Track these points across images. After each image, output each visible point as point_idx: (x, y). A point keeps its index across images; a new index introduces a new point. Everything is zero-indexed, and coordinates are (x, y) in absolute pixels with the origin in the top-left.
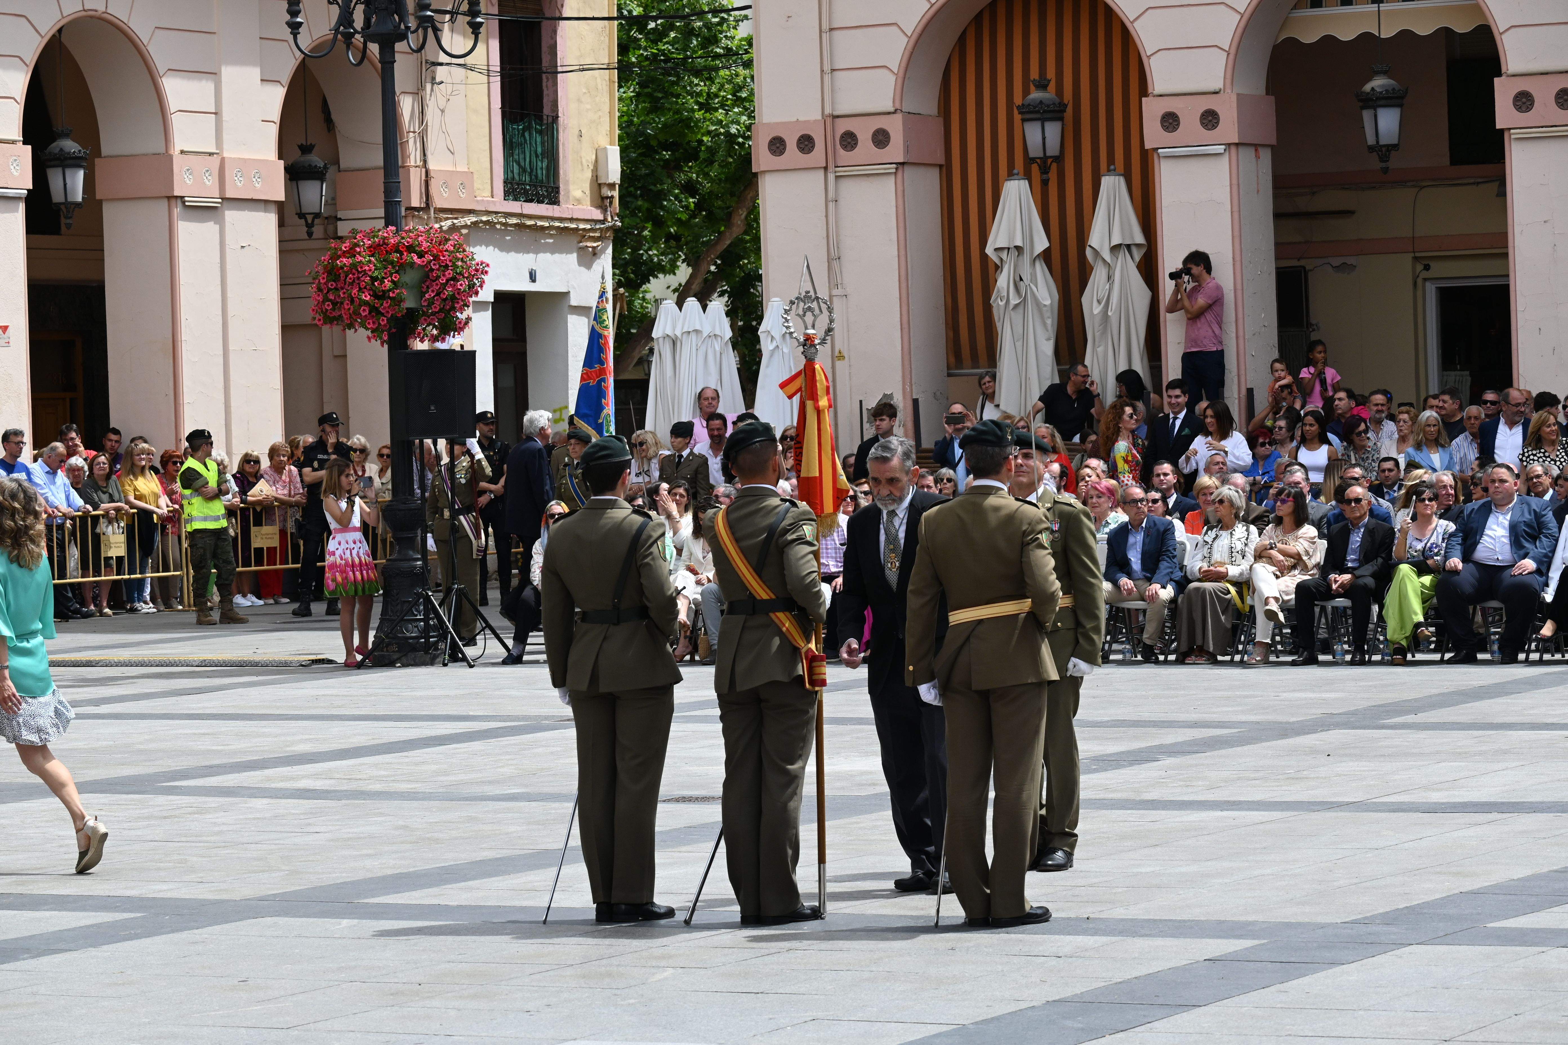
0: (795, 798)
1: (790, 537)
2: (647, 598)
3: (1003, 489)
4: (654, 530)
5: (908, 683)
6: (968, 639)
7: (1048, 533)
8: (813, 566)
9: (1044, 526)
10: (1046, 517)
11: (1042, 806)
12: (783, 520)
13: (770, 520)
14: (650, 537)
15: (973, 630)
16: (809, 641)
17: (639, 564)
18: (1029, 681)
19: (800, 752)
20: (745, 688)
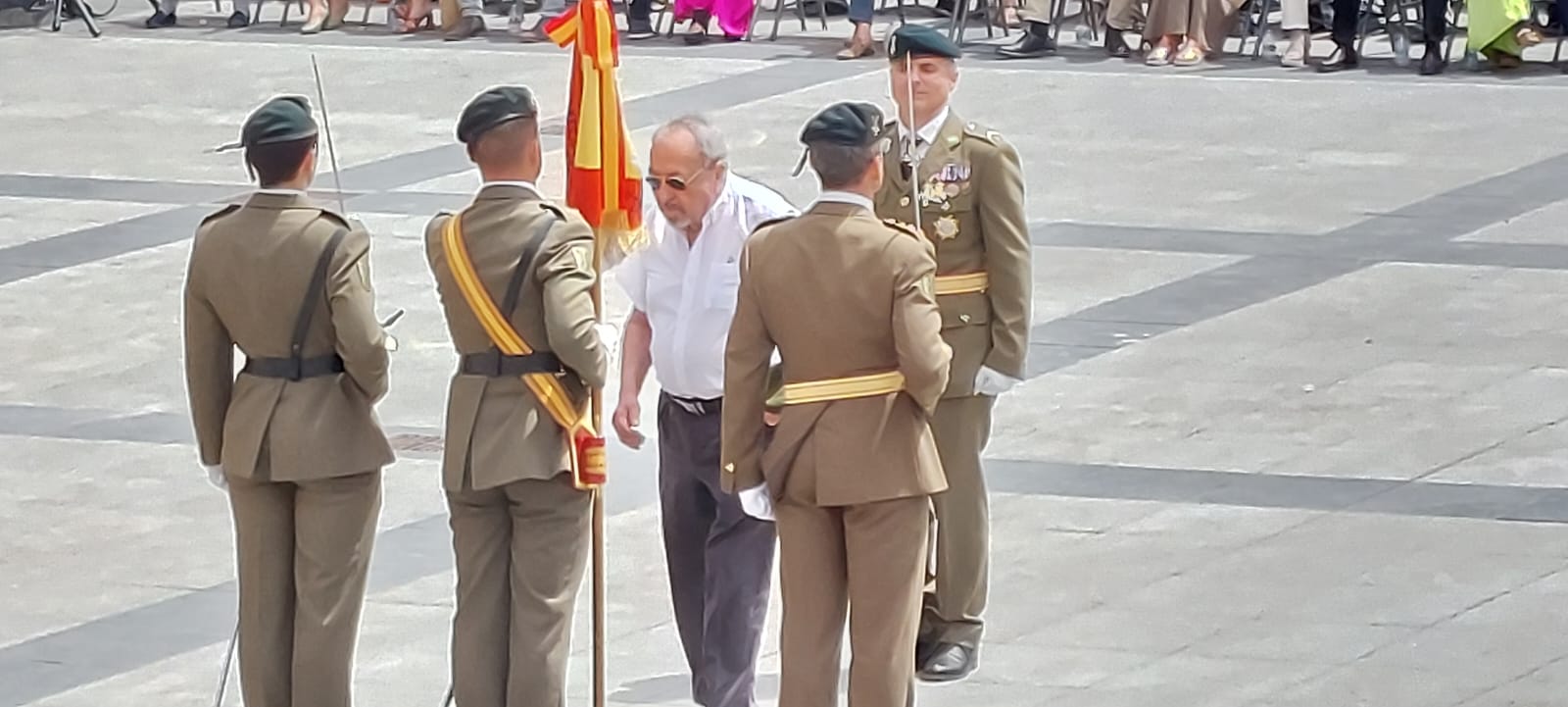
0: (558, 646)
1: (552, 266)
2: (342, 348)
3: (867, 209)
4: (352, 246)
5: (725, 487)
6: (812, 429)
7: (932, 275)
8: (587, 311)
9: (928, 267)
10: (930, 254)
11: (928, 578)
12: (543, 240)
13: (525, 238)
14: (347, 255)
15: (820, 416)
16: (580, 418)
17: (330, 296)
18: (901, 495)
19: (566, 578)
20: (485, 487)
